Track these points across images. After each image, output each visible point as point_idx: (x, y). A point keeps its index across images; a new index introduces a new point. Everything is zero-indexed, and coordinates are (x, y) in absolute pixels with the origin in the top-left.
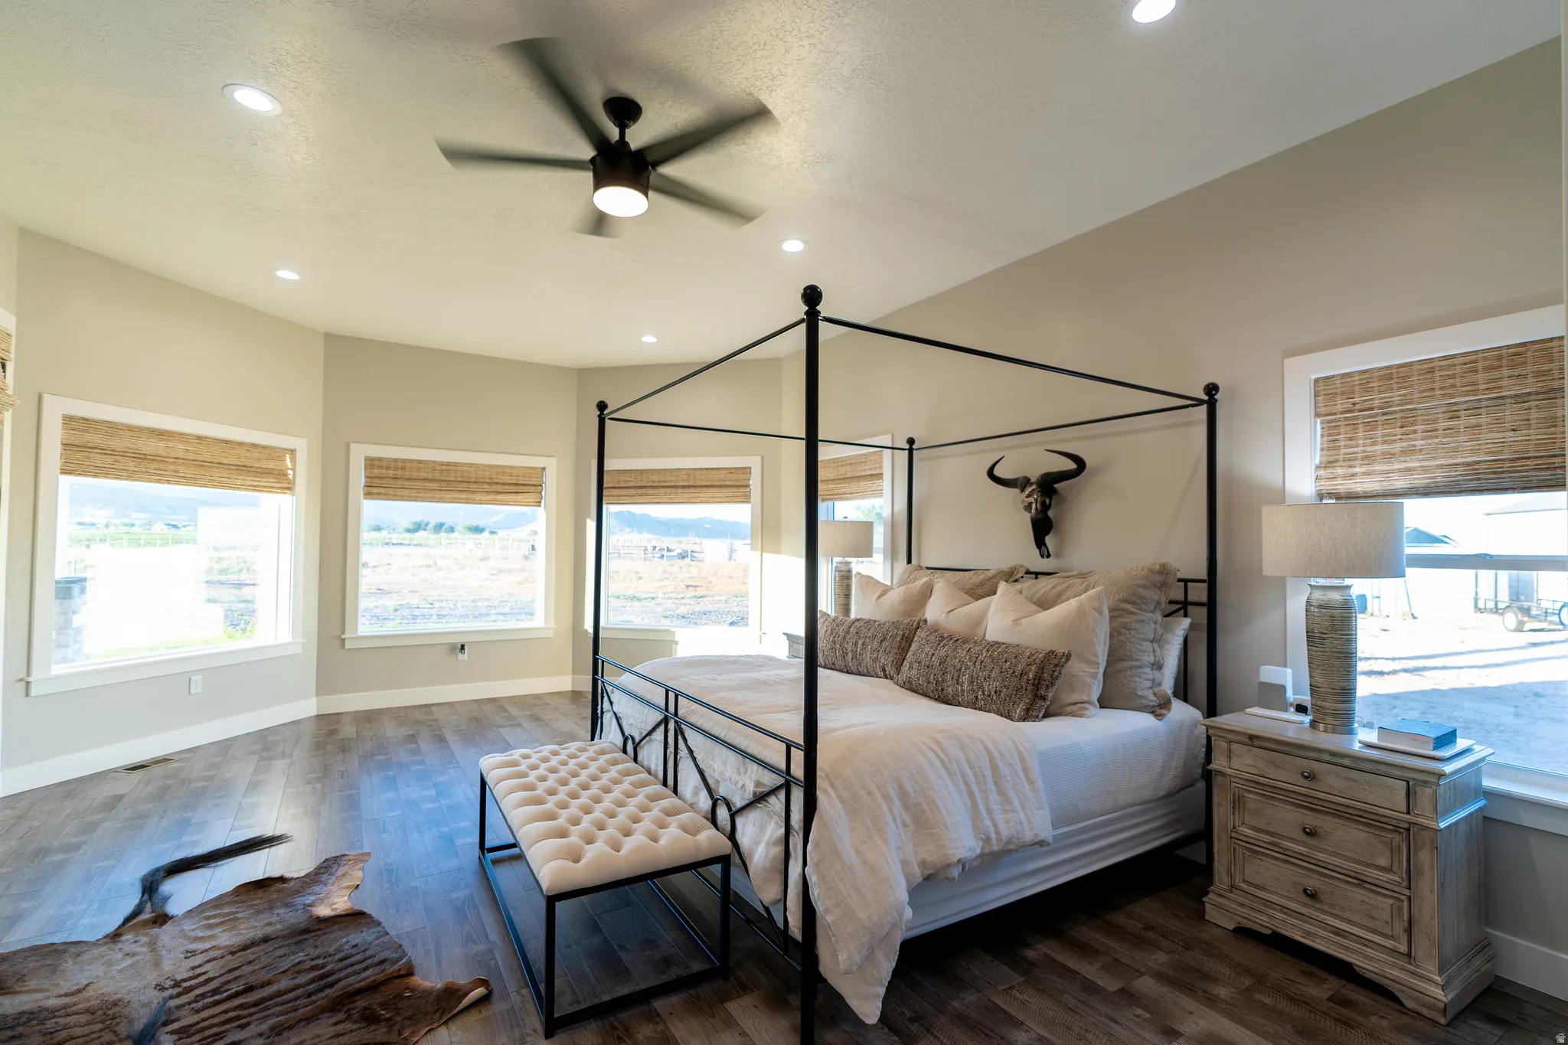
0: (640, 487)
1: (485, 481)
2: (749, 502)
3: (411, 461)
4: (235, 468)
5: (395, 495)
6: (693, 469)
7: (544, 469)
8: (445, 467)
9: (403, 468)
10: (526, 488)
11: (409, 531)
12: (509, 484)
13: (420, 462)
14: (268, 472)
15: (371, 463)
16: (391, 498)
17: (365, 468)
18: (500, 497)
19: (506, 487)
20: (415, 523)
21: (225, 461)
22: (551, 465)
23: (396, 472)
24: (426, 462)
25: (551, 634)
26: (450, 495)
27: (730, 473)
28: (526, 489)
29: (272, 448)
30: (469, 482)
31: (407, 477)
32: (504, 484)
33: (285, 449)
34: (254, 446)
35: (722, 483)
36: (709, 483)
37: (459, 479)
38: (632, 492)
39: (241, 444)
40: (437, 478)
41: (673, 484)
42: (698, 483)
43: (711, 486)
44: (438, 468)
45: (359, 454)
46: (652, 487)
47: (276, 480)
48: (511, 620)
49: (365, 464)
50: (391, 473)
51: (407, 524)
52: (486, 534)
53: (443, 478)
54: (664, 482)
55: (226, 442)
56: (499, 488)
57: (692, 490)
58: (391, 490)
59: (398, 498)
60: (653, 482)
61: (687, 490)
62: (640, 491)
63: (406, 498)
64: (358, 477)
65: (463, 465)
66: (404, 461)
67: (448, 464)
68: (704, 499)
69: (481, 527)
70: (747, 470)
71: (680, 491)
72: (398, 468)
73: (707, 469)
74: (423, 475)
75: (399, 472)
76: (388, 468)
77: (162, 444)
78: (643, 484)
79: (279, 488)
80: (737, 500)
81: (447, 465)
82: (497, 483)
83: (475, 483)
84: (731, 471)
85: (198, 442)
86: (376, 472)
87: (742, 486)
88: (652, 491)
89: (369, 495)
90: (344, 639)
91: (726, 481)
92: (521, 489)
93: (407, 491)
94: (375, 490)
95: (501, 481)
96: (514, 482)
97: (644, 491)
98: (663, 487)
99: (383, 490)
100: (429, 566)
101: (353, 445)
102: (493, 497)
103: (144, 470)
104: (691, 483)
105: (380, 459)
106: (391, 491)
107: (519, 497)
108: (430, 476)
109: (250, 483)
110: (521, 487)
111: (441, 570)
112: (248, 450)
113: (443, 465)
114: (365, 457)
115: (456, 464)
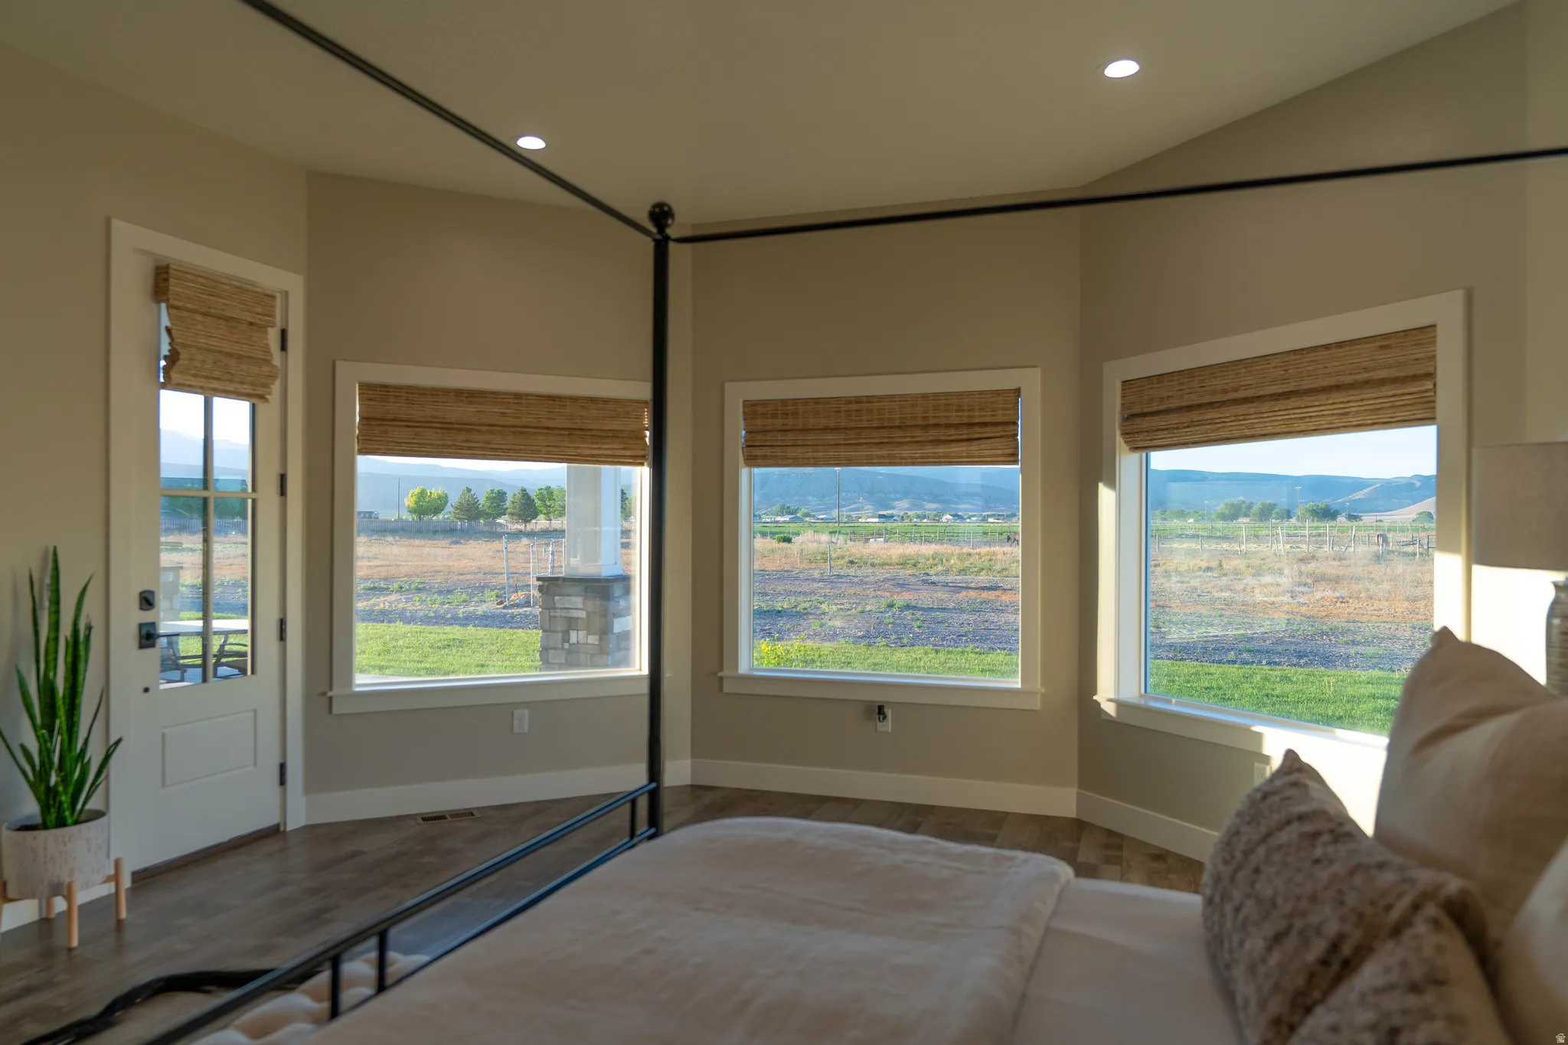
0: (1189, 408)
1: (915, 423)
2: (1434, 418)
3: (805, 401)
4: (567, 432)
5: (785, 458)
6: (1295, 352)
7: (1017, 392)
8: (854, 406)
9: (795, 414)
10: (987, 429)
11: (1224, 517)
12: (957, 426)
13: (817, 401)
14: (615, 435)
15: (752, 409)
16: (780, 462)
17: (745, 419)
18: (941, 450)
19: (952, 431)
20: (1233, 505)
21: (552, 424)
22: (1030, 382)
23: (786, 421)
24: (827, 401)
25: (1037, 704)
26: (863, 452)
27: (1382, 347)
28: (988, 431)
29: (617, 401)
30: (891, 427)
31: (800, 427)
32: (948, 426)
33: (637, 401)
34: (593, 400)
35: (1365, 376)
36: (1331, 381)
37: (875, 424)
38: (1173, 419)
39: (574, 399)
40: (843, 425)
41: (1251, 393)
42: (1306, 385)
43: (1338, 388)
44: (844, 408)
45: (737, 395)
46: (1211, 405)
47: (622, 446)
48: (1260, 662)
49: (745, 413)
50: (779, 422)
51: (1220, 508)
52: (1342, 520)
53: (853, 425)
54: (1236, 390)
55: (552, 398)
56: (941, 434)
57: (1293, 402)
58: (778, 449)
59: (790, 461)
60: (1214, 393)
61: (1283, 404)
62: (1186, 418)
63: (801, 461)
64: (737, 432)
65: (881, 398)
66: (795, 402)
67: (858, 400)
68: (1323, 422)
69: (1334, 507)
70: (1426, 332)
71: (1265, 407)
72: (787, 414)
73: (1327, 347)
74: (822, 422)
75: (790, 421)
76: (775, 416)
77: (473, 409)
78: (1195, 400)
79: (631, 457)
80: (1401, 415)
81: (857, 402)
82: (937, 425)
83: (899, 427)
84: (1385, 341)
85: (516, 401)
86: (759, 422)
87: (1415, 378)
88: (1210, 414)
89: (752, 460)
90: (721, 678)
91: (1374, 369)
92: (977, 432)
93: (800, 450)
94: (757, 452)
95: (943, 421)
96: (965, 420)
97: (1195, 416)
98: (1235, 402)
99: (767, 451)
100: (1209, 569)
101: (727, 385)
102: (929, 450)
103: (450, 443)
104: (1291, 386)
105: (763, 403)
106: (779, 452)
107: (974, 447)
108: (832, 423)
109: (588, 452)
110: (977, 429)
111: (1225, 575)
112: (582, 407)
113: (850, 402)
114: (744, 401)
115: (870, 399)
